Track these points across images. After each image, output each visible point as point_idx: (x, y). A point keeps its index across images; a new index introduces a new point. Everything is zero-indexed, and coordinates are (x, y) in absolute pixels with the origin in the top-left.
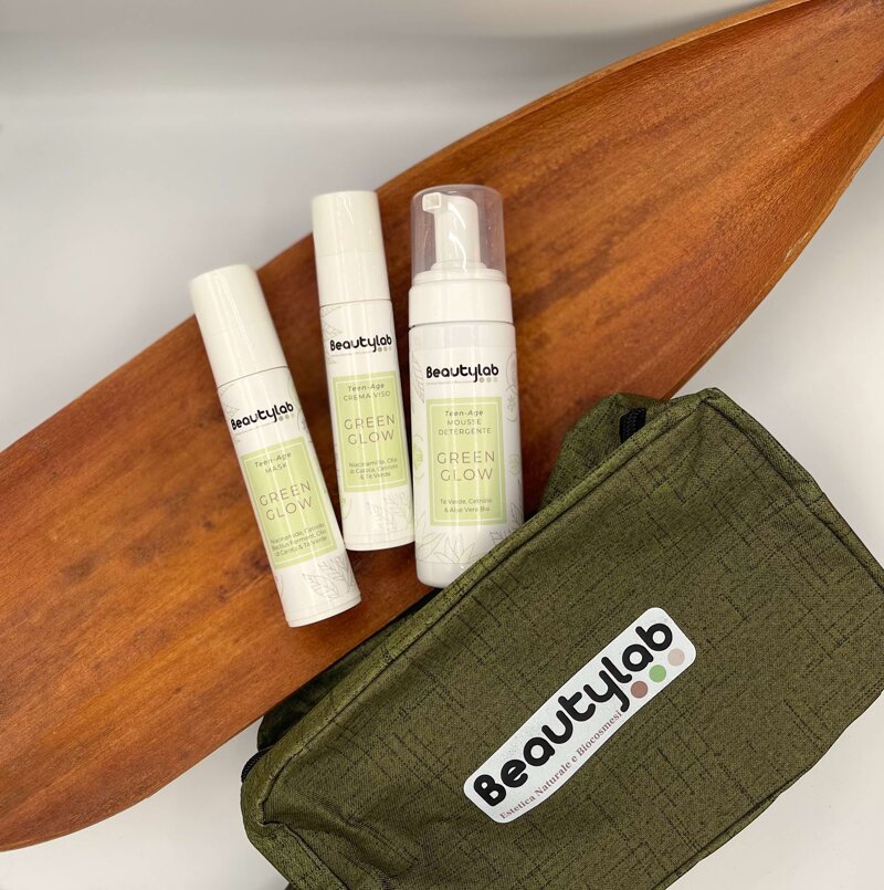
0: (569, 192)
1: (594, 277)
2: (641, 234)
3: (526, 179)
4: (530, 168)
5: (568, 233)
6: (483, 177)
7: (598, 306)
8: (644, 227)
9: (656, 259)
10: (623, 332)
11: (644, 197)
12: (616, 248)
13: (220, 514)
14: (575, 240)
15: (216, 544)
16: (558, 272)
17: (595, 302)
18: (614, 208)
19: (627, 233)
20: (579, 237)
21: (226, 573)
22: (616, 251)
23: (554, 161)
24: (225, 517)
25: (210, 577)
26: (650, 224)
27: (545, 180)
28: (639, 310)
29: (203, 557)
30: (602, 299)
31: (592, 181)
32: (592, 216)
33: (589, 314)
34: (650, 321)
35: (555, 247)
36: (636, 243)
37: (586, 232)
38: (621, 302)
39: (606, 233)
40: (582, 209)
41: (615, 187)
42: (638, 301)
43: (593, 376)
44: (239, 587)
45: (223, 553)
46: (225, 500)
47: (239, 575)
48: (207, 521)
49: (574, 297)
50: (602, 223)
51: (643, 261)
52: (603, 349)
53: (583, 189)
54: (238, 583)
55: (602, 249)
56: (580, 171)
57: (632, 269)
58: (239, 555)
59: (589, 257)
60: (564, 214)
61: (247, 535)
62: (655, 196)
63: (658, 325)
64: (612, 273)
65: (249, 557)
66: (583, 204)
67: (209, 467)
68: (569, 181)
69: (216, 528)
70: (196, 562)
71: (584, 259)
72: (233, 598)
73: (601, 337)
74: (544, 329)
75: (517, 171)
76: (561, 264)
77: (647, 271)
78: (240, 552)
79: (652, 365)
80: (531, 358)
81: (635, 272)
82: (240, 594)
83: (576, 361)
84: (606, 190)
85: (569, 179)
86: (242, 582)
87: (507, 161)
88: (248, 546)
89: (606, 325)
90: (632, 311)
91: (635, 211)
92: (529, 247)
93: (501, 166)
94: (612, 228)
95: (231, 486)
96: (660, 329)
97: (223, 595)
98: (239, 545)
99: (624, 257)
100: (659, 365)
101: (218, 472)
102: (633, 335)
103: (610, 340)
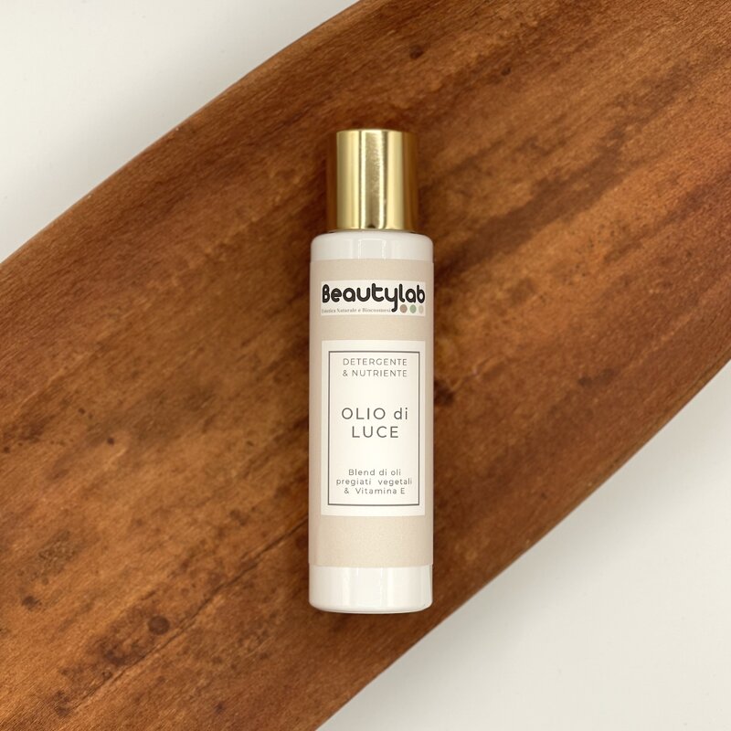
0: (556, 59)
1: (597, 191)
3: (489, 42)
4: (494, 26)
5: (556, 121)
6: (422, 42)
7: (606, 233)
8: (672, 110)
9: (692, 159)
10: (646, 271)
11: (671, 64)
12: (630, 143)
13: (46, 582)
14: (568, 134)
15: (44, 630)
16: (542, 182)
17: (603, 226)
18: (625, 83)
19: (646, 120)
20: (574, 128)
21: (65, 672)
22: (630, 149)
23: (531, 15)
24: (55, 587)
25: (41, 679)
26: (681, 106)
27: (519, 42)
28: (668, 238)
29: (26, 650)
30: (611, 223)
31: (590, 41)
32: (593, 95)
33: (592, 246)
34: (685, 253)
35: (537, 144)
36: (660, 134)
37: (583, 120)
38: (641, 226)
39: (614, 121)
40: (576, 85)
41: (625, 49)
42: (668, 223)
43: (603, 341)
44: (85, 693)
45: (56, 643)
46: (51, 561)
47: (85, 674)
48: (27, 595)
49: (568, 220)
50: (607, 105)
51: (672, 162)
52: (616, 299)
53: (577, 53)
54: (82, 686)
55: (608, 145)
56: (572, 27)
57: (656, 175)
58: (81, 644)
59: (589, 158)
60: (549, 93)
61: (91, 612)
62: (688, 63)
63: (698, 259)
64: (626, 181)
65: (96, 646)
66: (577, 78)
67: (23, 514)
68: (555, 43)
69: (41, 604)
70: (16, 658)
71: (581, 162)
72: (78, 709)
73: (611, 281)
74: (525, 272)
75: (476, 30)
76: (546, 171)
77: (678, 177)
78: (82, 638)
79: (692, 320)
80: (507, 318)
81: (660, 180)
82: (89, 702)
83: (576, 320)
84: (612, 55)
85: (554, 39)
86: (90, 683)
87: (459, 17)
88: (93, 628)
89: (618, 262)
90: (658, 239)
91: (657, 87)
92: (497, 145)
93: (449, 25)
94: (623, 113)
95: (58, 541)
96: (700, 264)
97: (61, 705)
98: (80, 627)
99: (643, 157)
100: (703, 321)
101: (37, 520)
102: (660, 276)
103: (627, 284)
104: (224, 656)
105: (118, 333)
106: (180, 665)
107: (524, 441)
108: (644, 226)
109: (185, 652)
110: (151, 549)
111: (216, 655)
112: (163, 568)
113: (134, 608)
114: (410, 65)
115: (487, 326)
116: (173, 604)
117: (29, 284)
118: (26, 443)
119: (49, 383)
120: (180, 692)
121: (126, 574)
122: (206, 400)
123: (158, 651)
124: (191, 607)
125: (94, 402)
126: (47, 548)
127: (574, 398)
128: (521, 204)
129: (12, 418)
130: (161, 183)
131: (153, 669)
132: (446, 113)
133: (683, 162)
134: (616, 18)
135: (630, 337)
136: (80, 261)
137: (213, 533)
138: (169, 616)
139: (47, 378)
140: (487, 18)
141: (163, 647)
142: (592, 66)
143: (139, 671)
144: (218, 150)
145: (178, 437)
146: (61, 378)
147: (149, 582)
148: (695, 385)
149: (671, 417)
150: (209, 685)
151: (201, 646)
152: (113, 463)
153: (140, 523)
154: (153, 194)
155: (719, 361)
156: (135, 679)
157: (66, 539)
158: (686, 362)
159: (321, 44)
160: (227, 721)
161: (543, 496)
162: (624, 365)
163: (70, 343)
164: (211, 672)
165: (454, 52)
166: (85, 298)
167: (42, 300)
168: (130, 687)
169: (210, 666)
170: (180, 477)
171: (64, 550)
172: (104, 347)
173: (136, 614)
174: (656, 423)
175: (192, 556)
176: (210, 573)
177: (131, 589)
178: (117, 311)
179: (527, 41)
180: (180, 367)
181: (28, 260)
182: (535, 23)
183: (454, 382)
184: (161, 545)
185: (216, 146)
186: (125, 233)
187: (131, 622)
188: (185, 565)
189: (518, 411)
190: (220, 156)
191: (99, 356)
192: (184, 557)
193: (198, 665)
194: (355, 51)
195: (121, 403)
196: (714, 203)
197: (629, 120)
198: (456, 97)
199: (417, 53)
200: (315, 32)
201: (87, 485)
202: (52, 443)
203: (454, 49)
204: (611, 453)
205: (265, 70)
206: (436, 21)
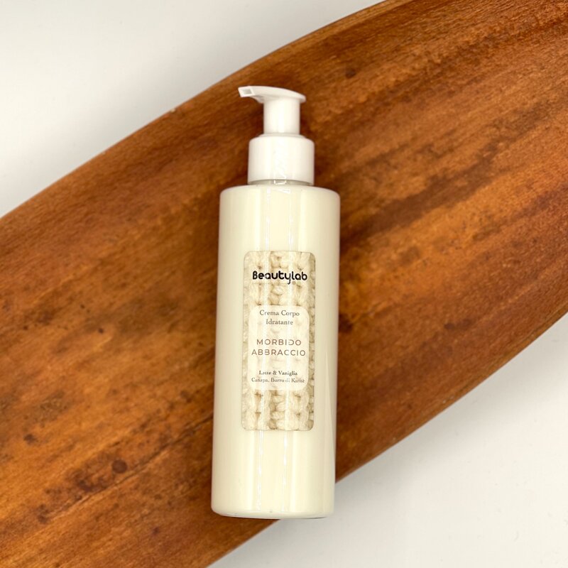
0: (452, 88)
1: (473, 187)
2: (530, 143)
3: (404, 71)
4: (409, 60)
5: (449, 134)
6: (356, 66)
7: (476, 219)
8: (534, 134)
9: (544, 171)
10: (502, 250)
11: (535, 100)
12: (500, 155)
13: (43, 426)
14: (455, 144)
15: (38, 459)
16: (434, 178)
17: (474, 214)
18: (501, 111)
19: (514, 140)
20: (460, 140)
21: (48, 492)
22: (500, 159)
23: (436, 54)
24: (48, 430)
25: (30, 494)
26: (540, 132)
27: (426, 73)
28: (521, 227)
29: (23, 472)
30: (481, 212)
31: (479, 78)
32: (476, 118)
33: (465, 228)
34: (532, 240)
35: (432, 149)
36: (523, 151)
37: (468, 135)
38: (503, 216)
39: (490, 138)
40: (465, 109)
41: (503, 86)
42: (522, 217)
43: (465, 298)
44: (61, 508)
45: (45, 470)
46: (48, 411)
47: (62, 495)
48: (28, 433)
49: (450, 207)
50: (487, 126)
51: (529, 172)
52: (479, 268)
53: (468, 86)
54: (59, 503)
55: (485, 155)
56: (466, 67)
57: (517, 180)
58: (62, 473)
59: (470, 163)
60: (444, 113)
61: (72, 452)
62: (548, 101)
63: (542, 245)
64: (494, 183)
65: (73, 476)
66: (467, 104)
67: (32, 375)
68: (453, 77)
69: (37, 441)
70: (15, 477)
71: (464, 166)
72: (54, 519)
73: (477, 255)
74: (414, 242)
75: (395, 62)
76: (437, 169)
77: (533, 183)
78: (64, 469)
79: (531, 289)
80: (398, 274)
81: (519, 184)
82: (62, 515)
83: (448, 280)
84: (493, 90)
85: (453, 74)
86: (65, 502)
87: (384, 51)
88: (73, 463)
89: (483, 242)
90: (514, 228)
91: (524, 116)
92: (403, 147)
93: (377, 55)
94: (498, 133)
95: (55, 397)
96: (543, 249)
97: (43, 515)
98: (62, 461)
99: (508, 167)
100: (539, 291)
101: (42, 381)
102: (512, 255)
103: (487, 258)
104: (163, 495)
105: (115, 254)
106: (131, 497)
107: (400, 365)
108: (505, 217)
109: (136, 488)
110: (121, 412)
111: (158, 493)
112: (128, 427)
113: (103, 452)
114: (345, 82)
115: (382, 278)
116: (132, 453)
117: (54, 211)
118: (40, 325)
119: (61, 284)
120: (129, 516)
121: (100, 427)
122: (173, 309)
123: (116, 485)
124: (144, 457)
125: (92, 302)
126: (47, 401)
127: (440, 338)
128: (417, 192)
129: (32, 306)
130: (156, 149)
131: (112, 497)
132: (369, 120)
133: (537, 173)
134: (499, 63)
135: (486, 297)
136: (92, 199)
137: (167, 405)
138: (128, 462)
139: (60, 280)
140: (404, 53)
141: (121, 482)
142: (478, 96)
143: (101, 497)
144: (200, 130)
145: (150, 333)
146: (70, 282)
147: (116, 435)
148: (528, 338)
149: (509, 359)
150: (150, 514)
151: (148, 485)
152: (101, 347)
153: (115, 392)
154: (150, 156)
155: (548, 321)
156: (98, 503)
157: (61, 397)
158: (524, 320)
159: (280, 61)
160: (160, 541)
161: (410, 407)
162: (479, 318)
163: (79, 256)
164: (153, 505)
165: (377, 76)
166: (94, 226)
167: (62, 224)
168: (94, 508)
169: (152, 501)
170: (148, 363)
171: (58, 405)
172: (103, 262)
173: (104, 457)
174: (498, 362)
175: (149, 420)
176: (161, 434)
177: (103, 439)
178: (116, 238)
179: (432, 73)
180: (157, 283)
181: (55, 194)
182: (439, 61)
183: (353, 316)
184: (128, 409)
185: (199, 127)
186: (127, 182)
187: (100, 462)
188: (143, 426)
189: (398, 343)
190: (201, 134)
191: (99, 268)
192: (144, 420)
193: (145, 498)
194: (306, 68)
195: (111, 304)
196: (557, 205)
197: (501, 139)
198: (377, 109)
199: (351, 74)
200: (278, 52)
201: (80, 360)
202: (59, 327)
203: (379, 74)
204: (462, 381)
205: (239, 75)
206: (367, 52)
